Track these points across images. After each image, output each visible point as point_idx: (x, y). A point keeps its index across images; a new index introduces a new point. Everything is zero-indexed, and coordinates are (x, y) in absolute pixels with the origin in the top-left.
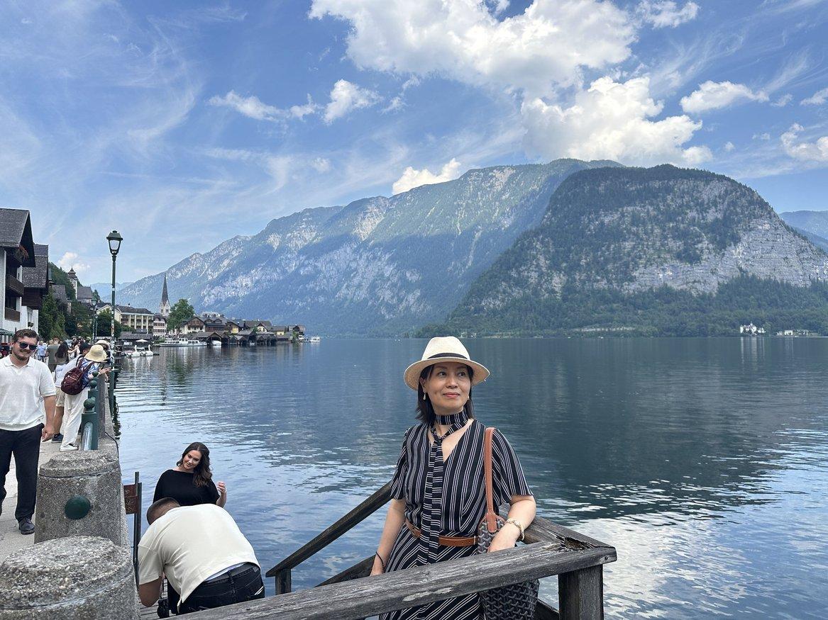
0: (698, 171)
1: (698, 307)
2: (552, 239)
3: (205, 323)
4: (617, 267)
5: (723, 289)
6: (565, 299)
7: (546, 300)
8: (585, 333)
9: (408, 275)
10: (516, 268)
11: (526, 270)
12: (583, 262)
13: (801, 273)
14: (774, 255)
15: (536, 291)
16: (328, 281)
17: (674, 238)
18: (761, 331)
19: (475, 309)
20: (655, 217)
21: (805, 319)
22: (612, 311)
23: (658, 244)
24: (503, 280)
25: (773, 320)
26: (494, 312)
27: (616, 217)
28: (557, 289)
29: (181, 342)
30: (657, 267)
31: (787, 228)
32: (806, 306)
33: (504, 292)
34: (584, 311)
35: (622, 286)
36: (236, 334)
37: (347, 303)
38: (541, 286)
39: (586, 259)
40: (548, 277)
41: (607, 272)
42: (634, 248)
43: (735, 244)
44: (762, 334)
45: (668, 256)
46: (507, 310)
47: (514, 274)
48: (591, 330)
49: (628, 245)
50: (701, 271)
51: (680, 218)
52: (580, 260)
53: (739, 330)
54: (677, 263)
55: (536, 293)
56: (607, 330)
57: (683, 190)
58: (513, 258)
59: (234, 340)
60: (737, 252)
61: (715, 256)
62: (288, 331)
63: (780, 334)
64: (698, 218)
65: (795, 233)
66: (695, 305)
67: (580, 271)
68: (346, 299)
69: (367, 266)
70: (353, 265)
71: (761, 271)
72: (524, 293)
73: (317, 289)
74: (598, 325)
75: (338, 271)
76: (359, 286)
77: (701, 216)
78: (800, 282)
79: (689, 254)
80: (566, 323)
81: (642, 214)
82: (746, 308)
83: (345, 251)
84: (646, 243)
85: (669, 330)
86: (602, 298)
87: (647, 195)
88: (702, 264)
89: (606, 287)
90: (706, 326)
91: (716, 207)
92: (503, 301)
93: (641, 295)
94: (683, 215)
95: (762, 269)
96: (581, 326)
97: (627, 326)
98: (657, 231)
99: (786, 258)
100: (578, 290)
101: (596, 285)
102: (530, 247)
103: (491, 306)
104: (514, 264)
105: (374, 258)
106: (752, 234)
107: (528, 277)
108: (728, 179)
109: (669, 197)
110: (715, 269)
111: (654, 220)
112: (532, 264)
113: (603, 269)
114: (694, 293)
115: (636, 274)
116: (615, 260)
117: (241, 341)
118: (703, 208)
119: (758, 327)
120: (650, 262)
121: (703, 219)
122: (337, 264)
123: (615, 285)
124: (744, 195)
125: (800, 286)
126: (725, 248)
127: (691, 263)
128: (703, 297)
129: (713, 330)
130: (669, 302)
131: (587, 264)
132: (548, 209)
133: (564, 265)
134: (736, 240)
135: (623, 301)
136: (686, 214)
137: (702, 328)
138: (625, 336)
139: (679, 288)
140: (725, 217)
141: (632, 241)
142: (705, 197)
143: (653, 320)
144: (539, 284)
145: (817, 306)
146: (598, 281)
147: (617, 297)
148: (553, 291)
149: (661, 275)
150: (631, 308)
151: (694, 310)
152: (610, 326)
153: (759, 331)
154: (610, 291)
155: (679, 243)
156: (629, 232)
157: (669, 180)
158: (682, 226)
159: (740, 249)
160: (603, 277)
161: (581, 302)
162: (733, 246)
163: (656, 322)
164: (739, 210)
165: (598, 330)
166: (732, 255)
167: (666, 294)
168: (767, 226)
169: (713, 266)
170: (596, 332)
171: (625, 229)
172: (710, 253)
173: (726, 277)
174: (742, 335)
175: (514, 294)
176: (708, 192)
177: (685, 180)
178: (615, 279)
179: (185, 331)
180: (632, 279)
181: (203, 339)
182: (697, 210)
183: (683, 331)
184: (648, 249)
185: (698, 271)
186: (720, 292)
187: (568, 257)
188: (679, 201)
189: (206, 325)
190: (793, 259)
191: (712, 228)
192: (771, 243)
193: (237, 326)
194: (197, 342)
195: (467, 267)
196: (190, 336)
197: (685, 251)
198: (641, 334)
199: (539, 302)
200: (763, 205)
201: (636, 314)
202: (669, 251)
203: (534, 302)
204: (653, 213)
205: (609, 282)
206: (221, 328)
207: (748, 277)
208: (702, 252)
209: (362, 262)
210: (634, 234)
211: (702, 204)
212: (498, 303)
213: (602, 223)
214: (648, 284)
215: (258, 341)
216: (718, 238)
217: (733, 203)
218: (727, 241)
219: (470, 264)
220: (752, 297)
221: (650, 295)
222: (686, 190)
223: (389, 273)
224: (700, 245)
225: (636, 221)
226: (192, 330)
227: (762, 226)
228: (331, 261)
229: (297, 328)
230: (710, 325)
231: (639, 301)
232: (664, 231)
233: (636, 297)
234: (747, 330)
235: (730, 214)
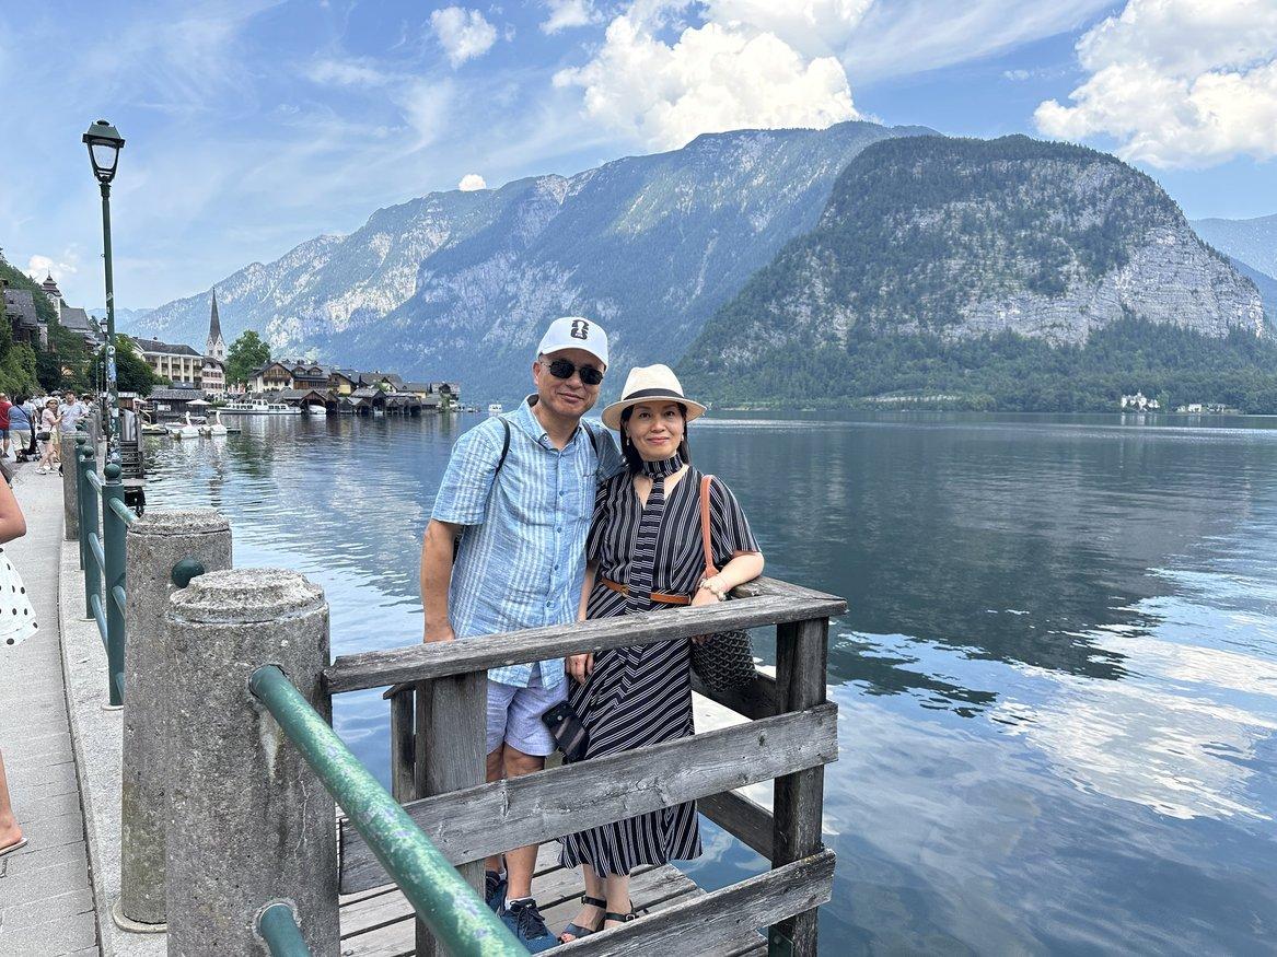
0: (1069, 146)
1: (1058, 365)
2: (837, 252)
3: (292, 374)
4: (935, 299)
5: (1096, 337)
6: (851, 350)
7: (823, 352)
8: (882, 404)
9: (600, 307)
10: (778, 300)
11: (793, 302)
12: (883, 290)
13: (1215, 315)
14: (1177, 286)
15: (808, 337)
16: (470, 315)
17: (1026, 255)
18: (1154, 404)
19: (711, 365)
20: (998, 220)
21: (1220, 388)
22: (925, 369)
23: (1001, 264)
24: (755, 319)
25: (1171, 388)
26: (741, 369)
27: (939, 217)
28: (840, 335)
29: (255, 407)
30: (998, 300)
31: (1201, 243)
32: (1219, 367)
33: (757, 338)
34: (881, 370)
35: (942, 330)
36: (349, 395)
37: (502, 351)
38: (816, 330)
39: (888, 286)
40: (827, 313)
41: (920, 308)
42: (963, 269)
43: (1120, 266)
44: (1154, 409)
45: (1015, 284)
46: (760, 367)
47: (773, 308)
48: (891, 400)
49: (955, 264)
50: (1066, 309)
51: (1038, 223)
52: (878, 288)
53: (1120, 401)
54: (1029, 295)
55: (807, 340)
56: (916, 400)
57: (1045, 177)
58: (774, 282)
59: (347, 405)
60: (1121, 281)
61: (1087, 285)
62: (431, 391)
63: (1182, 409)
64: (1066, 223)
65: (1212, 252)
66: (1052, 363)
67: (877, 305)
68: (499, 344)
69: (534, 291)
70: (511, 289)
71: (1156, 311)
72: (789, 340)
73: (453, 326)
74: (902, 392)
75: (487, 299)
76: (521, 324)
77: (1069, 220)
78: (1212, 329)
79: (1049, 281)
80: (853, 387)
81: (979, 215)
82: (1130, 369)
83: (498, 266)
84: (982, 262)
85: (1012, 400)
86: (911, 349)
87: (989, 184)
88: (1068, 298)
89: (917, 331)
90: (1071, 397)
91: (1094, 205)
92: (755, 351)
93: (971, 345)
94: (1042, 218)
95: (1158, 308)
96: (875, 394)
97: (947, 394)
98: (1001, 242)
99: (1196, 291)
100: (873, 336)
101: (901, 329)
102: (800, 265)
103: (737, 359)
104: (774, 292)
105: (546, 278)
106: (1147, 251)
107: (796, 314)
108: (1116, 161)
109: (1022, 188)
110: (1087, 307)
111: (998, 224)
112: (803, 293)
113: (913, 303)
114: (1052, 345)
115: (964, 311)
116: (933, 288)
117: (359, 407)
118: (1074, 207)
119: (1149, 397)
120: (986, 292)
121: (1073, 225)
122: (483, 286)
123: (931, 329)
124: (1139, 188)
125: (1213, 335)
126: (1103, 273)
127: (1050, 295)
128: (1065, 350)
129: (1081, 402)
130: (1012, 357)
131: (890, 294)
132: (830, 204)
133: (854, 294)
134: (1122, 260)
135: (942, 354)
136: (1048, 216)
137: (1064, 398)
138: (945, 409)
139: (1029, 335)
140: (1106, 222)
141: (961, 258)
142: (1078, 189)
143: (987, 385)
144: (813, 325)
145: (1237, 367)
146: (904, 322)
147: (933, 348)
148: (833, 338)
149: (1003, 315)
150: (955, 365)
151: (1050, 370)
152: (920, 394)
153: (1151, 405)
154: (923, 337)
155: (1034, 263)
156: (957, 243)
157: (1024, 160)
158: (1040, 235)
159: (1127, 275)
160: (913, 316)
161: (878, 354)
162: (1116, 270)
163: (992, 388)
164: (1129, 212)
165: (903, 399)
166: (1114, 284)
167: (1008, 344)
168: (1171, 240)
169: (1083, 302)
170: (898, 403)
171: (951, 238)
172: (1080, 280)
173: (1102, 320)
174: (1125, 410)
175: (772, 341)
176: (1084, 182)
177: (1049, 161)
178: (932, 319)
179: (259, 387)
180: (958, 320)
181: (295, 403)
182: (1064, 211)
183: (1034, 402)
184: (986, 271)
185: (1061, 308)
186: (1091, 342)
187: (860, 281)
188: (1037, 195)
189: (295, 377)
190: (1206, 293)
191: (1086, 241)
192: (1174, 266)
193: (348, 381)
194: (284, 408)
195: (694, 296)
196: (270, 396)
197: (1043, 276)
198: (970, 407)
199: (810, 355)
200: (1167, 205)
201: (962, 375)
202: (1018, 276)
203: (803, 354)
204: (995, 213)
205: (923, 323)
206: (322, 383)
207: (1134, 319)
208: (1068, 278)
209: (525, 285)
210: (965, 247)
211: (1073, 201)
212: (747, 354)
213: (916, 228)
214: (982, 328)
215: (389, 409)
216: (1094, 257)
217: (1122, 201)
218: (1109, 262)
219: (698, 291)
220: (1140, 351)
221: (984, 345)
222: (1049, 178)
223: (569, 303)
224: (1066, 268)
225: (968, 225)
226: (271, 386)
227: (1164, 239)
228: (475, 281)
229: (446, 388)
230: (1077, 395)
231: (968, 355)
232: (1012, 243)
233: (963, 348)
234: (1133, 402)
235: (1116, 218)
